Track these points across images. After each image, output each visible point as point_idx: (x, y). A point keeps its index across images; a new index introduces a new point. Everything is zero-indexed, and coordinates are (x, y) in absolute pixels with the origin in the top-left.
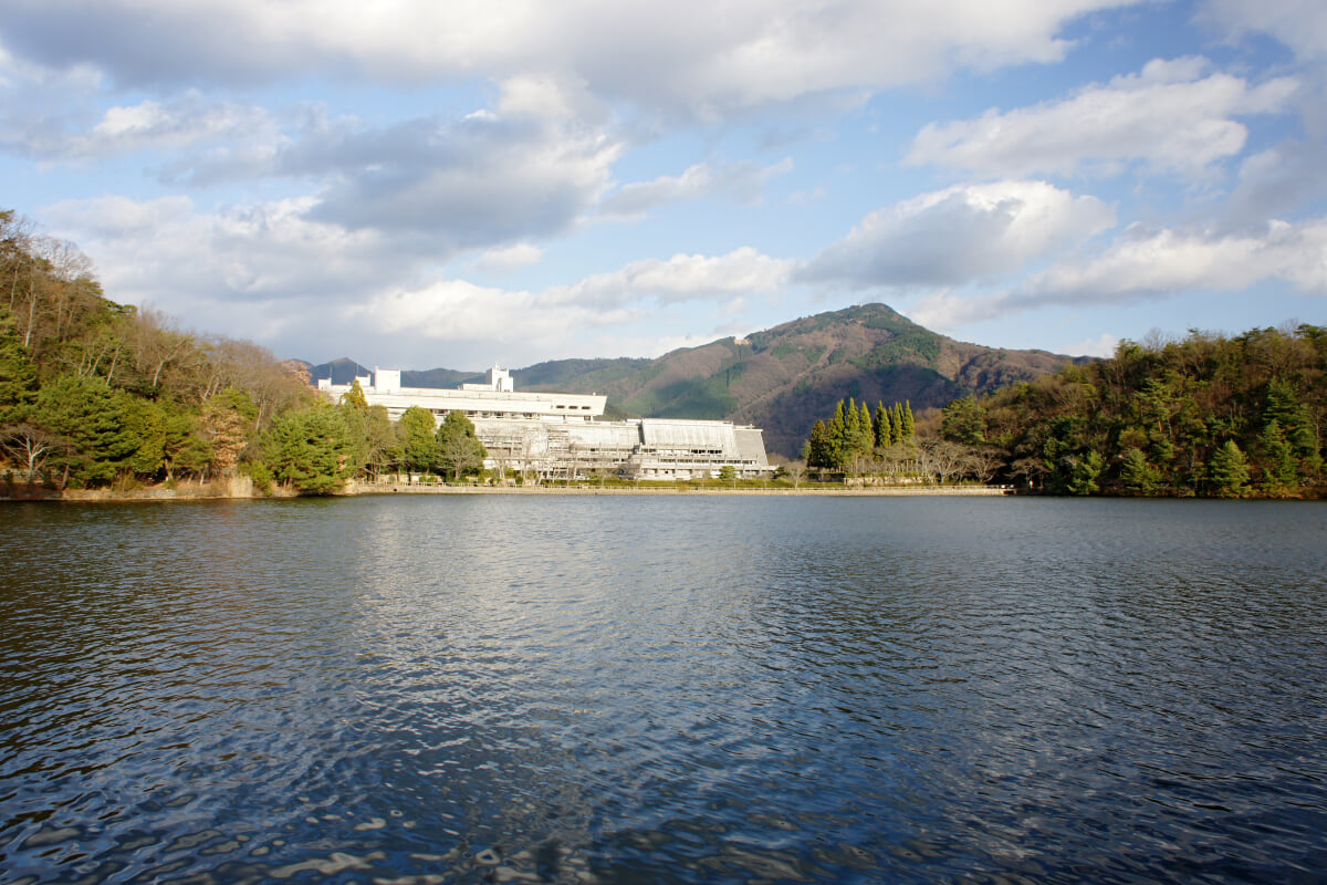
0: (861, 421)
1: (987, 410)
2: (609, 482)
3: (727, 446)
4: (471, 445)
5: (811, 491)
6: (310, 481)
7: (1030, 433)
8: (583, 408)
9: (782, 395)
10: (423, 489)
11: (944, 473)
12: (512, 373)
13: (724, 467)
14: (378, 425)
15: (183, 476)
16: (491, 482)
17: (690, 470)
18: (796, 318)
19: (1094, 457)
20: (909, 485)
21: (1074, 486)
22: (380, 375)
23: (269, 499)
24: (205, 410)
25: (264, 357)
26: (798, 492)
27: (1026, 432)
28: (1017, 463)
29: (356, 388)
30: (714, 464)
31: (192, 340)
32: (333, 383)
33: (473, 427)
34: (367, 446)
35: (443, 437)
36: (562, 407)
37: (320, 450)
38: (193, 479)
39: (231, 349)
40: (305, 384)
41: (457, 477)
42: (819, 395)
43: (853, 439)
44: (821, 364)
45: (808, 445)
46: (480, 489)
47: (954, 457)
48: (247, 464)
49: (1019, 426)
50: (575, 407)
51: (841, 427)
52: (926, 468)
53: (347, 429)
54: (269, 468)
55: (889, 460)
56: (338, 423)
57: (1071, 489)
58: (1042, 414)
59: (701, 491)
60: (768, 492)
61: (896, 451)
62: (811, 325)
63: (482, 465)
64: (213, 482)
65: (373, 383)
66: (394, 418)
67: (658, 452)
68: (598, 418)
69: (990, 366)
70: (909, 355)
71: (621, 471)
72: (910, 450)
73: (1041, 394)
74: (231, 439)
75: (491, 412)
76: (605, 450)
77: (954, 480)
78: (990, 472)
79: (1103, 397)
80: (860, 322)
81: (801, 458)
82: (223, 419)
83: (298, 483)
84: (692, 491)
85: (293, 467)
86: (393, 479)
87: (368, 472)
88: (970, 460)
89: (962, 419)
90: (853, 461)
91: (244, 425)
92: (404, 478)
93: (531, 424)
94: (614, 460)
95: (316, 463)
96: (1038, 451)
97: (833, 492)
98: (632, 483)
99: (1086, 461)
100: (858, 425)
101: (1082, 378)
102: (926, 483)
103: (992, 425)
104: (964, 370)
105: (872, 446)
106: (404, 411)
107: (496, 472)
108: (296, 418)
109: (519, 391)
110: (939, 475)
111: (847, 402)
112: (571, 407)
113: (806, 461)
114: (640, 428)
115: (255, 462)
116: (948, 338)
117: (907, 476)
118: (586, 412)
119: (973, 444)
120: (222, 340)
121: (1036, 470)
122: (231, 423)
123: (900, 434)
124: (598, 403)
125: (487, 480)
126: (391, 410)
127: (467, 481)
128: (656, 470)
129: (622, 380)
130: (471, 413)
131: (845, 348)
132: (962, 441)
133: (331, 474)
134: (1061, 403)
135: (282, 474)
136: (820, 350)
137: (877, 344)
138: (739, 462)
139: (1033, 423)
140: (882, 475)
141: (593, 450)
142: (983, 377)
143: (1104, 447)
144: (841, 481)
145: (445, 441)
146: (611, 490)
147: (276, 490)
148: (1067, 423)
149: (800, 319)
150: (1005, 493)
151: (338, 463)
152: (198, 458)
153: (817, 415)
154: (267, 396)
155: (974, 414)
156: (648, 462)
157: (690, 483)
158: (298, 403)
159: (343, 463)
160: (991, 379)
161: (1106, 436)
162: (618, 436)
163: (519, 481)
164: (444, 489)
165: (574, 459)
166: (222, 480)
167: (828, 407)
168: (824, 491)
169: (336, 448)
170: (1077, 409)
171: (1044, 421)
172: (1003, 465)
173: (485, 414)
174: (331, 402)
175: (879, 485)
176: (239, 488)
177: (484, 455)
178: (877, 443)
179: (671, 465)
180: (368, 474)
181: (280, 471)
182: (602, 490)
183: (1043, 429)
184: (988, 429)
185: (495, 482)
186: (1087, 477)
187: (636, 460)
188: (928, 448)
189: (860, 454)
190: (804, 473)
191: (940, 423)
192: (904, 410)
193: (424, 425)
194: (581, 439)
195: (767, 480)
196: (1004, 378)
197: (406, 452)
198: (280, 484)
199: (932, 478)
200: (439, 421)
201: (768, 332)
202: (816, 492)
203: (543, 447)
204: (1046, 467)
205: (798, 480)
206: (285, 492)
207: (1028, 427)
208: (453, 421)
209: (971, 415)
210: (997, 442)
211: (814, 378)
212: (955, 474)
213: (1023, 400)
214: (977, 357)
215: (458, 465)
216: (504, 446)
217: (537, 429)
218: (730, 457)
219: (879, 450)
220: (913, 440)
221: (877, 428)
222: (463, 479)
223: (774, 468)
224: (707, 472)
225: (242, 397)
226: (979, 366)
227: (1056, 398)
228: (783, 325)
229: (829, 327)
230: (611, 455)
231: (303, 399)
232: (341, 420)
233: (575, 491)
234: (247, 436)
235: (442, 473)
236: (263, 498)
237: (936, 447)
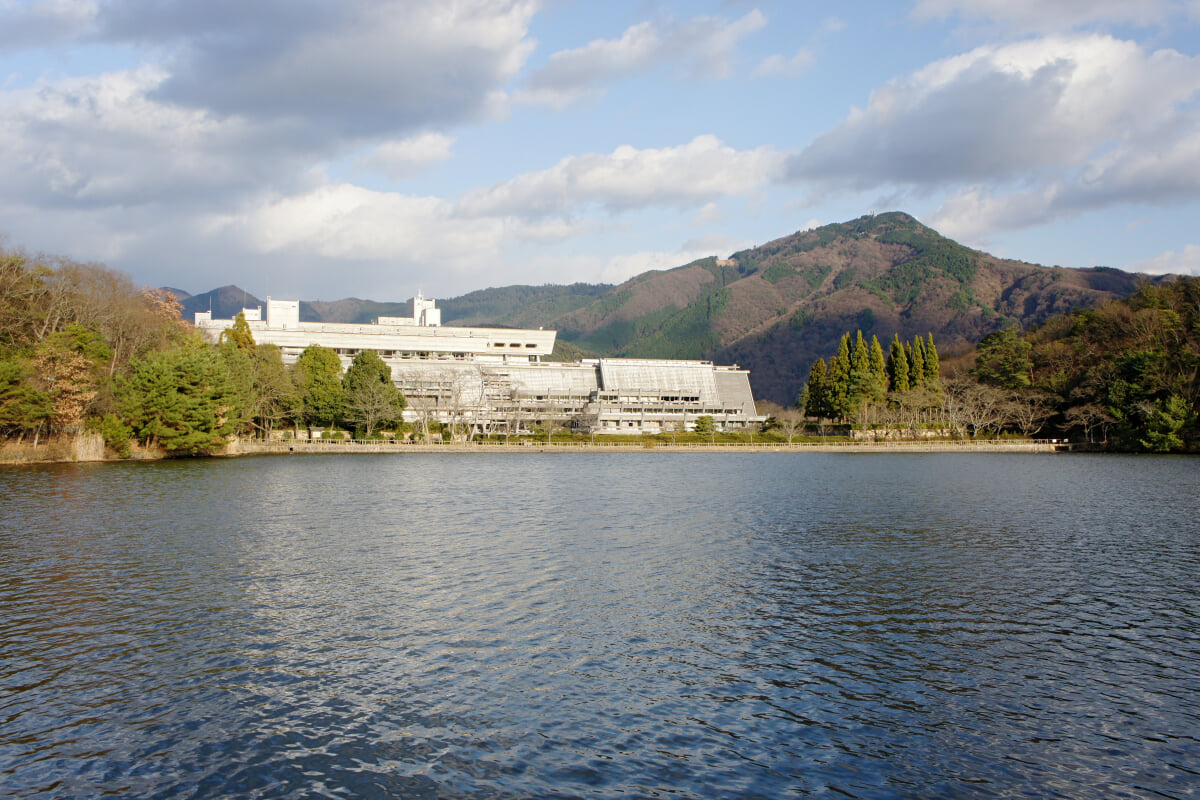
0: (870, 359)
1: (1034, 344)
2: (559, 437)
3: (706, 391)
4: (386, 392)
5: (809, 447)
6: (181, 440)
7: (1090, 373)
8: (528, 346)
9: (777, 326)
10: (326, 447)
11: (978, 424)
12: (439, 304)
13: (702, 418)
14: (268, 369)
15: (10, 435)
16: (412, 438)
17: (660, 422)
18: (793, 232)
19: (1175, 403)
20: (933, 439)
21: (1149, 440)
22: (275, 307)
23: (127, 462)
24: (39, 352)
25: (119, 284)
26: (791, 448)
27: (1084, 372)
28: (1073, 411)
29: (242, 323)
30: (690, 414)
31: (23, 263)
32: (213, 318)
33: (389, 370)
34: (254, 394)
35: (352, 382)
36: (502, 345)
37: (194, 400)
38: (24, 437)
39: (74, 274)
40: (174, 318)
41: (369, 432)
42: (821, 327)
43: (862, 382)
44: (824, 289)
45: (806, 388)
46: (397, 447)
47: (990, 403)
48: (98, 419)
49: (1076, 364)
50: (518, 345)
51: (846, 367)
52: (954, 418)
53: (227, 375)
54: (126, 424)
55: (907, 408)
56: (216, 367)
57: (1145, 443)
58: (1106, 348)
59: (671, 448)
60: (753, 449)
61: (916, 397)
62: (811, 240)
63: (400, 417)
64: (51, 441)
65: (264, 317)
66: (289, 360)
67: (621, 399)
68: (546, 358)
69: (1041, 289)
70: (935, 277)
71: (573, 424)
72: (933, 395)
73: (1105, 324)
74: (75, 388)
75: (413, 352)
76: (555, 397)
77: (989, 433)
78: (1036, 422)
79: (1190, 327)
80: (874, 236)
81: (797, 406)
82: (66, 361)
83: (165, 442)
84: (661, 447)
85: (160, 423)
86: (288, 436)
87: (257, 427)
88: (1010, 408)
89: (1002, 356)
90: (863, 410)
91: (94, 370)
92: (302, 434)
93: (462, 366)
94: (566, 410)
95: (188, 418)
96: (1102, 396)
97: (836, 448)
98: (586, 438)
99: (1165, 410)
100: (867, 364)
101: (1162, 303)
102: (954, 437)
103: (1040, 364)
104: (1007, 295)
105: (885, 390)
106: (301, 351)
107: (418, 425)
108: (164, 360)
109: (448, 326)
110: (970, 427)
111: (854, 336)
112: (512, 345)
113: (804, 411)
114: (598, 370)
115: (107, 416)
116: (987, 254)
117: (930, 427)
118: (531, 351)
119: (1015, 387)
120: (62, 262)
121: (1098, 420)
122: (75, 367)
123: (921, 375)
124: (546, 340)
125: (407, 436)
126: (287, 350)
127: (381, 437)
128: (617, 422)
129: (578, 312)
130: (389, 353)
131: (855, 268)
132: (1002, 383)
133: (207, 430)
134: (1132, 334)
135: (144, 431)
136: (823, 271)
137: (895, 263)
138: (720, 411)
139: (1095, 361)
140: (898, 427)
141: (539, 398)
142: (1032, 303)
143: (1189, 391)
144: (846, 434)
145: (353, 388)
146: (560, 447)
147: (135, 450)
148: (1139, 360)
149: (798, 233)
150: (1057, 448)
151: (216, 416)
152: (32, 412)
153: (819, 352)
154: (123, 334)
155: (1017, 350)
156: (607, 412)
157: (658, 438)
158: (164, 341)
159: (223, 416)
160: (1042, 305)
161: (1193, 376)
162: (570, 380)
163: (447, 436)
164: (352, 447)
165: (517, 409)
166: (64, 439)
167: (834, 342)
168: (825, 447)
169: (214, 398)
170: (1153, 342)
171: (1108, 358)
172: (1056, 413)
173: (405, 354)
174: (208, 341)
175: (894, 439)
176: (88, 448)
177: (402, 405)
178: (892, 387)
179: (637, 416)
180: (257, 430)
181: (141, 427)
182: (549, 446)
183: (1106, 368)
184: (1035, 369)
185: (417, 438)
186: (1166, 430)
187: (593, 410)
188: (957, 392)
189: (870, 400)
190: (801, 424)
191: (973, 362)
192: (926, 346)
193: (327, 368)
194: (522, 384)
195: (753, 433)
196: (1059, 303)
197: (305, 402)
198: (142, 443)
199: (961, 430)
200: (346, 363)
201: (758, 250)
202: (815, 448)
203: (477, 393)
204: (1111, 415)
205: (792, 433)
206: (148, 453)
207: (1087, 364)
208: (364, 363)
209: (1012, 351)
210: (1047, 385)
211: (816, 306)
212: (991, 425)
213: (1082, 332)
214: (1024, 278)
215: (371, 417)
216: (429, 393)
217: (469, 373)
218: (709, 405)
219: (894, 396)
220: (937, 383)
221: (891, 369)
222: (376, 435)
223: (763, 419)
224: (681, 423)
225: (90, 335)
226: (1027, 289)
227: (1125, 328)
228: (778, 241)
229: (835, 242)
230: (563, 403)
231: (171, 337)
232: (220, 364)
233: (515, 448)
234: (98, 383)
235: (350, 428)
236: (118, 462)
237: (968, 391)
